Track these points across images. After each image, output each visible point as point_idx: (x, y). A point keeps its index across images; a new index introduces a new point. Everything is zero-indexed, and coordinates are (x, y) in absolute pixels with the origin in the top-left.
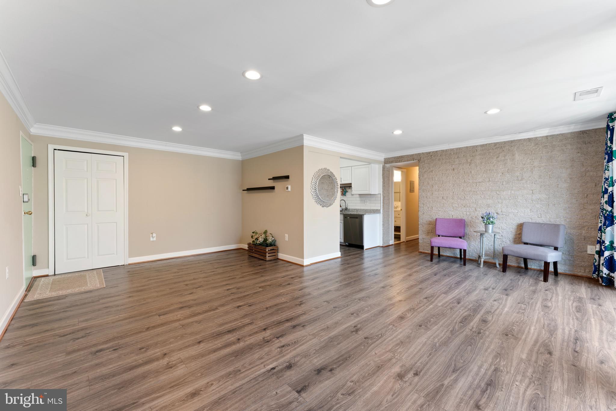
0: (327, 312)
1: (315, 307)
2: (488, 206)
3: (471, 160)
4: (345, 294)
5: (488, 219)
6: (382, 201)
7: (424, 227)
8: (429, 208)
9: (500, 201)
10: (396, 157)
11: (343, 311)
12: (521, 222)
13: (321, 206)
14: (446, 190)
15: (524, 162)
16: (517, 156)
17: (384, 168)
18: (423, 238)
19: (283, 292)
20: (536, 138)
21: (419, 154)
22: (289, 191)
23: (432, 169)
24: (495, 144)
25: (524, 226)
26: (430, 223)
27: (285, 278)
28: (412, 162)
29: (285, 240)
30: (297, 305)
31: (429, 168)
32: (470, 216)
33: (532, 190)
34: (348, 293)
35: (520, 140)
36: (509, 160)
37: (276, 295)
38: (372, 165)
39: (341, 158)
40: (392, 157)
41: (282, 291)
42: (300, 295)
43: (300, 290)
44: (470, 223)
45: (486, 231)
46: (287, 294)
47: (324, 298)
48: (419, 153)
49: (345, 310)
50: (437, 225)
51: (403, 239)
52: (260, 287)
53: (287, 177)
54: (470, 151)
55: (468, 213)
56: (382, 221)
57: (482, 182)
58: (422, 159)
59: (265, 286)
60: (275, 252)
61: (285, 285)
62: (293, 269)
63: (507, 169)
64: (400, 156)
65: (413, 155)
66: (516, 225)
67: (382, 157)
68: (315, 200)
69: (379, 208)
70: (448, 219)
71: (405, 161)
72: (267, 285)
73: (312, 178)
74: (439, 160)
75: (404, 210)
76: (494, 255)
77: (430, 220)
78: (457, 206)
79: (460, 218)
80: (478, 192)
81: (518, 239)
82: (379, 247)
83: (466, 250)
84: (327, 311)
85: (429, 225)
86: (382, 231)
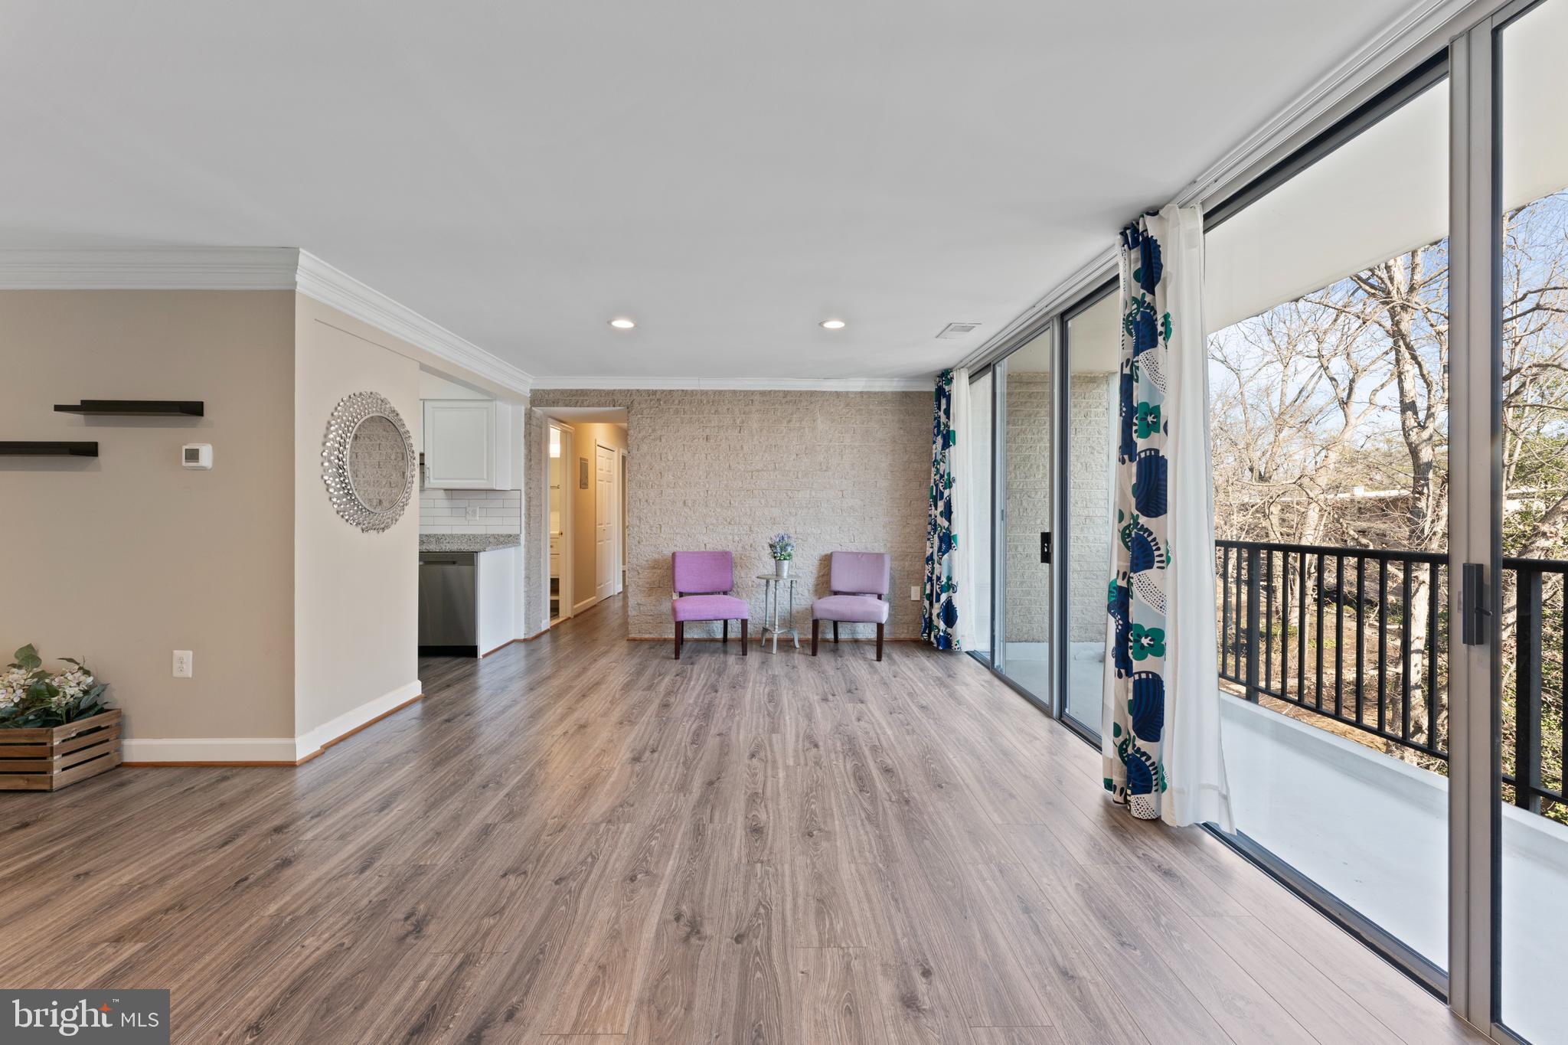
0: (550, 909)
1: (487, 915)
2: (774, 521)
3: (743, 422)
4: (550, 822)
5: (783, 548)
6: (523, 512)
7: (641, 576)
8: (654, 529)
9: (793, 511)
10: (566, 391)
11: (598, 882)
12: (828, 552)
13: (360, 526)
14: (693, 484)
15: (830, 436)
16: (819, 422)
17: (529, 416)
18: (638, 604)
19: (281, 910)
20: (847, 393)
21: (629, 393)
22: (203, 469)
23: (659, 433)
24: (786, 393)
25: (834, 559)
26: (655, 565)
27: (240, 841)
28: (612, 408)
29: (176, 674)
30: (402, 939)
31: (654, 430)
32: (740, 545)
33: (842, 491)
34: (555, 813)
35: (825, 392)
36: (807, 430)
37: (259, 940)
38: (499, 403)
39: (423, 367)
40: (555, 390)
41: (273, 908)
42: (379, 889)
43: (363, 870)
44: (741, 558)
45: (778, 574)
46: (312, 911)
47: (490, 862)
48: (628, 390)
49: (600, 877)
50: (677, 570)
51: (566, 611)
52: (118, 939)
53: (194, 409)
54: (739, 400)
55: (736, 538)
56: (523, 567)
57: (763, 470)
58: (636, 404)
59: (148, 918)
60: (107, 741)
61: (268, 874)
62: (249, 793)
63: (804, 447)
64: (577, 390)
65: (612, 392)
66: (818, 558)
67: (526, 384)
68: (339, 505)
69: (514, 531)
70: (697, 553)
71: (593, 406)
72: (155, 913)
73: (325, 425)
74: (677, 412)
75: (568, 535)
76: (790, 621)
77: (656, 556)
78: (715, 521)
79: (720, 549)
80: (756, 492)
81: (824, 586)
82: (513, 645)
83: (746, 620)
84: (545, 905)
85: (655, 570)
86: (523, 595)
